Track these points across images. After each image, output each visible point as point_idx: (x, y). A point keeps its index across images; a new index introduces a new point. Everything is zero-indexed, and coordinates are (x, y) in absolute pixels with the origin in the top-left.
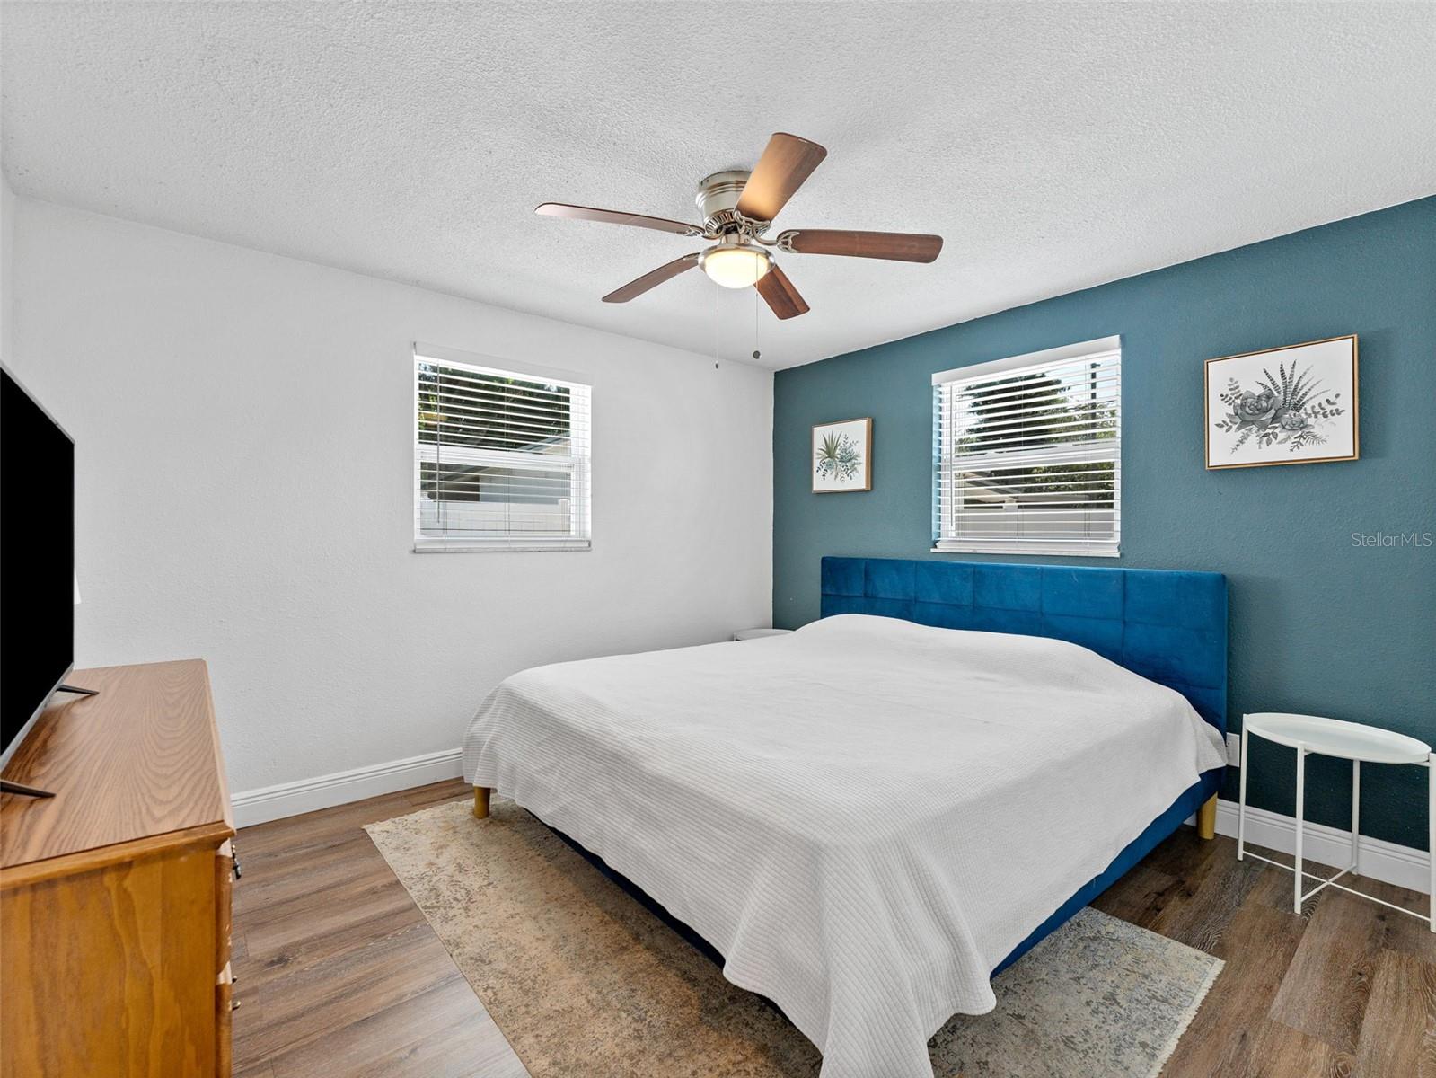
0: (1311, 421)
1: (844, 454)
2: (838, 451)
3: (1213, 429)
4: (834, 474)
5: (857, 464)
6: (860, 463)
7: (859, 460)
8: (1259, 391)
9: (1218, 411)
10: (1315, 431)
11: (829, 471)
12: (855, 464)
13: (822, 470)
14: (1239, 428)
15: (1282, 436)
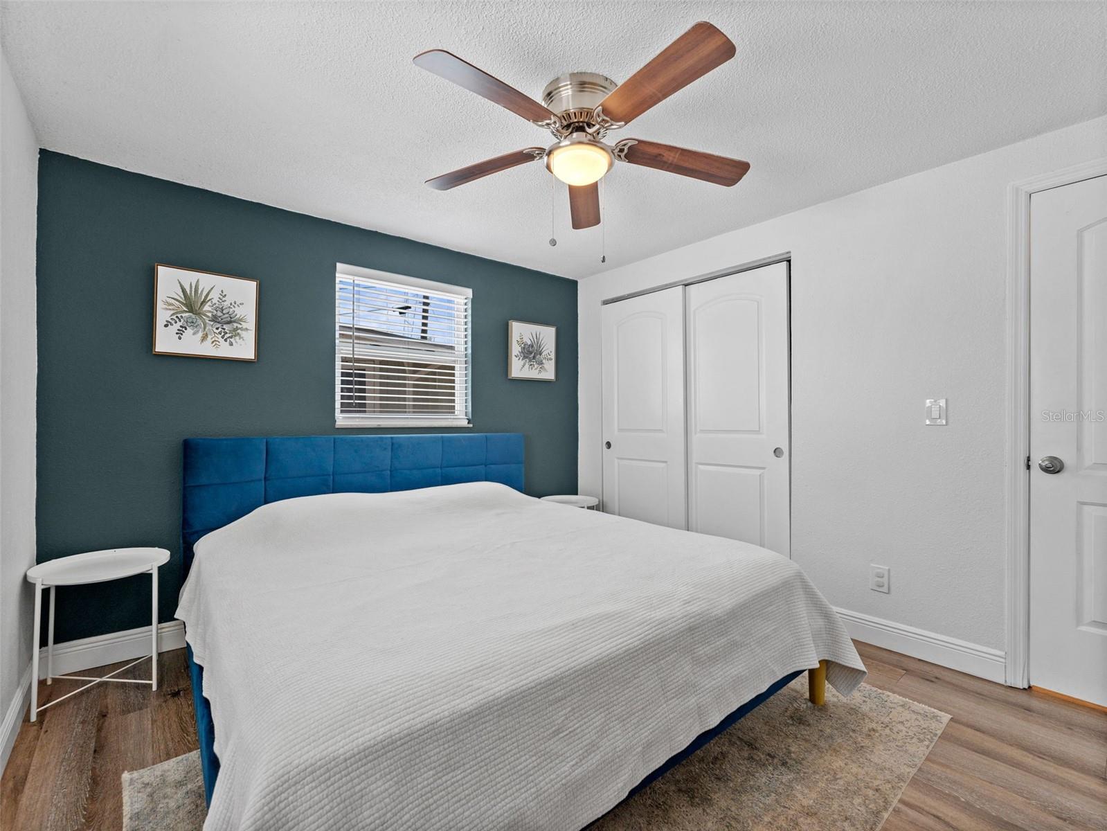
0: (544, 361)
1: (219, 314)
2: (207, 308)
3: (514, 357)
4: (200, 334)
5: (241, 329)
6: (247, 329)
7: (244, 325)
8: (529, 343)
9: (515, 349)
10: (545, 366)
11: (190, 331)
12: (237, 328)
13: (177, 326)
14: (523, 359)
15: (536, 366)
